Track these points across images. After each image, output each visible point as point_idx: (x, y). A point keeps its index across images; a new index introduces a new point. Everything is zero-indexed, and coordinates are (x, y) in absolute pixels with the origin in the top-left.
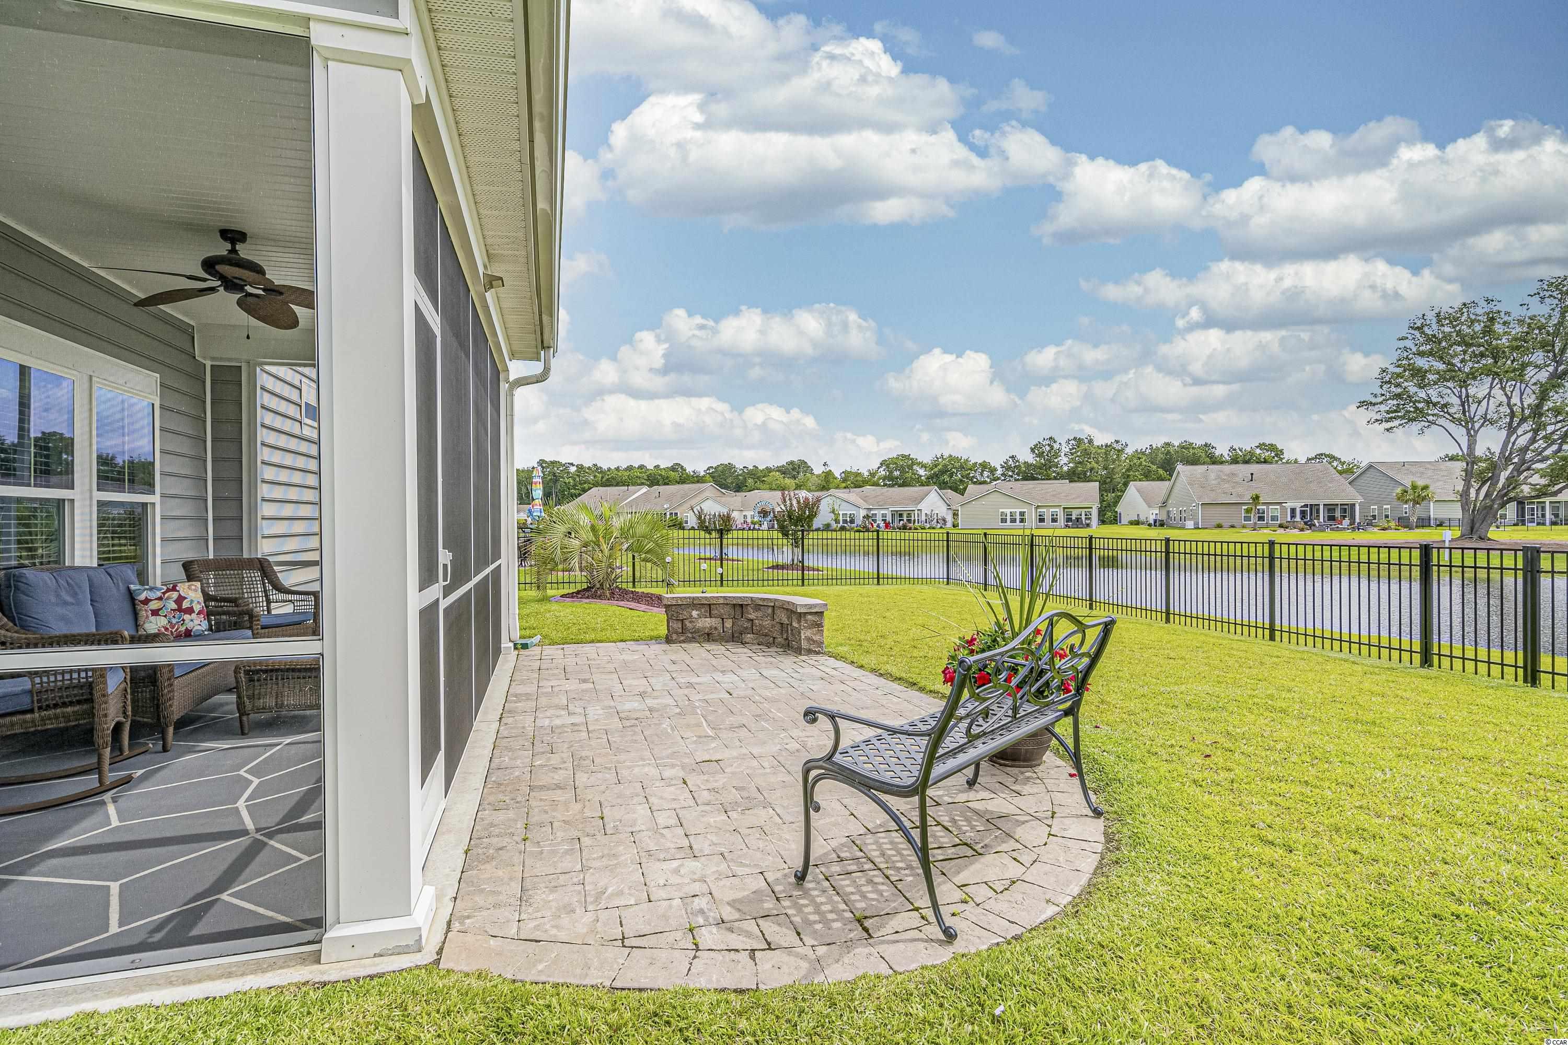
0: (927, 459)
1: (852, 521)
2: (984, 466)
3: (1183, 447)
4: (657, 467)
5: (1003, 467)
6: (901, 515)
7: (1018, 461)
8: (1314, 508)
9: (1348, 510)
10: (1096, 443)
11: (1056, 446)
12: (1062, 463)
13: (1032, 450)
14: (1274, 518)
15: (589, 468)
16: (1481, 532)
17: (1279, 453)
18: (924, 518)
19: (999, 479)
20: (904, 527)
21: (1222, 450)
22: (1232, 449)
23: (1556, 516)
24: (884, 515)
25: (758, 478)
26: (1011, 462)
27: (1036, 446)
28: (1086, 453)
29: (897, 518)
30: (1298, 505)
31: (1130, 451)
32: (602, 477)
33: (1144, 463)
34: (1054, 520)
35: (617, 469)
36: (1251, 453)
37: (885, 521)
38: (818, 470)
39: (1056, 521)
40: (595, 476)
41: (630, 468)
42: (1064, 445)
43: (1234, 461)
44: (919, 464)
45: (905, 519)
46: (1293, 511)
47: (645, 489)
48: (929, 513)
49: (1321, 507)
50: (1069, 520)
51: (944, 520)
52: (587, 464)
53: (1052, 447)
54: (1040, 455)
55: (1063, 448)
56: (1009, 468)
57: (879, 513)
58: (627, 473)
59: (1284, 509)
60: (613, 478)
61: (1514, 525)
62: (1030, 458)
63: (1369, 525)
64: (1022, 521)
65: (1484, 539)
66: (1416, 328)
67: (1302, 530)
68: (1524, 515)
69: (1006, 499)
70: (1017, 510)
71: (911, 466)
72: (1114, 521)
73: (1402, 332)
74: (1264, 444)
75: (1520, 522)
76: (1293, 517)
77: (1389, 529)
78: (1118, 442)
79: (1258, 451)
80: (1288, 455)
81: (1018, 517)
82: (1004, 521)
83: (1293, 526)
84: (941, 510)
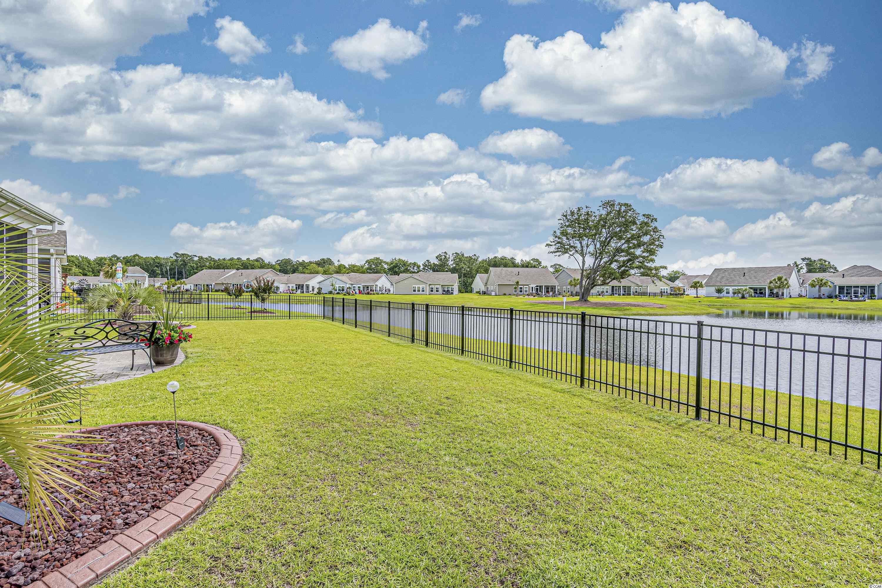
0: (388, 260)
1: (343, 290)
2: (415, 264)
3: (502, 259)
4: (248, 259)
5: (423, 265)
6: (368, 287)
7: (430, 263)
8: (541, 287)
9: (553, 288)
10: (465, 255)
11: (448, 256)
12: (449, 264)
13: (437, 257)
14: (526, 291)
15: (206, 258)
16: (585, 298)
17: (540, 263)
18: (378, 289)
19: (421, 271)
20: (368, 293)
21: (518, 261)
22: (522, 260)
23: (625, 292)
24: (359, 287)
25: (305, 267)
26: (427, 263)
28: (460, 260)
29: (366, 289)
30: (534, 286)
31: (480, 260)
32: (214, 264)
33: (485, 265)
34: (437, 291)
35: (224, 259)
36: (529, 263)
37: (359, 290)
38: (336, 264)
40: (210, 263)
41: (232, 259)
42: (451, 255)
43: (523, 266)
44: (385, 262)
45: (370, 289)
46: (532, 288)
47: (234, 271)
48: (381, 286)
49: (544, 287)
50: (444, 291)
51: (389, 290)
52: (205, 256)
53: (445, 257)
54: (441, 260)
55: (451, 258)
56: (426, 266)
57: (357, 286)
58: (230, 262)
59: (529, 287)
60: (220, 264)
61: (611, 295)
62: (437, 262)
63: (559, 294)
64: (423, 291)
65: (586, 301)
66: (564, 216)
67: (534, 296)
68: (614, 291)
69: (416, 281)
70: (421, 286)
71: (380, 264)
72: (471, 291)
73: (560, 217)
74: (534, 259)
75: (613, 294)
76: (532, 291)
77: (566, 296)
78: (475, 255)
79: (532, 262)
80: (543, 264)
81: (421, 289)
82: (414, 291)
83: (532, 294)
84: (388, 285)
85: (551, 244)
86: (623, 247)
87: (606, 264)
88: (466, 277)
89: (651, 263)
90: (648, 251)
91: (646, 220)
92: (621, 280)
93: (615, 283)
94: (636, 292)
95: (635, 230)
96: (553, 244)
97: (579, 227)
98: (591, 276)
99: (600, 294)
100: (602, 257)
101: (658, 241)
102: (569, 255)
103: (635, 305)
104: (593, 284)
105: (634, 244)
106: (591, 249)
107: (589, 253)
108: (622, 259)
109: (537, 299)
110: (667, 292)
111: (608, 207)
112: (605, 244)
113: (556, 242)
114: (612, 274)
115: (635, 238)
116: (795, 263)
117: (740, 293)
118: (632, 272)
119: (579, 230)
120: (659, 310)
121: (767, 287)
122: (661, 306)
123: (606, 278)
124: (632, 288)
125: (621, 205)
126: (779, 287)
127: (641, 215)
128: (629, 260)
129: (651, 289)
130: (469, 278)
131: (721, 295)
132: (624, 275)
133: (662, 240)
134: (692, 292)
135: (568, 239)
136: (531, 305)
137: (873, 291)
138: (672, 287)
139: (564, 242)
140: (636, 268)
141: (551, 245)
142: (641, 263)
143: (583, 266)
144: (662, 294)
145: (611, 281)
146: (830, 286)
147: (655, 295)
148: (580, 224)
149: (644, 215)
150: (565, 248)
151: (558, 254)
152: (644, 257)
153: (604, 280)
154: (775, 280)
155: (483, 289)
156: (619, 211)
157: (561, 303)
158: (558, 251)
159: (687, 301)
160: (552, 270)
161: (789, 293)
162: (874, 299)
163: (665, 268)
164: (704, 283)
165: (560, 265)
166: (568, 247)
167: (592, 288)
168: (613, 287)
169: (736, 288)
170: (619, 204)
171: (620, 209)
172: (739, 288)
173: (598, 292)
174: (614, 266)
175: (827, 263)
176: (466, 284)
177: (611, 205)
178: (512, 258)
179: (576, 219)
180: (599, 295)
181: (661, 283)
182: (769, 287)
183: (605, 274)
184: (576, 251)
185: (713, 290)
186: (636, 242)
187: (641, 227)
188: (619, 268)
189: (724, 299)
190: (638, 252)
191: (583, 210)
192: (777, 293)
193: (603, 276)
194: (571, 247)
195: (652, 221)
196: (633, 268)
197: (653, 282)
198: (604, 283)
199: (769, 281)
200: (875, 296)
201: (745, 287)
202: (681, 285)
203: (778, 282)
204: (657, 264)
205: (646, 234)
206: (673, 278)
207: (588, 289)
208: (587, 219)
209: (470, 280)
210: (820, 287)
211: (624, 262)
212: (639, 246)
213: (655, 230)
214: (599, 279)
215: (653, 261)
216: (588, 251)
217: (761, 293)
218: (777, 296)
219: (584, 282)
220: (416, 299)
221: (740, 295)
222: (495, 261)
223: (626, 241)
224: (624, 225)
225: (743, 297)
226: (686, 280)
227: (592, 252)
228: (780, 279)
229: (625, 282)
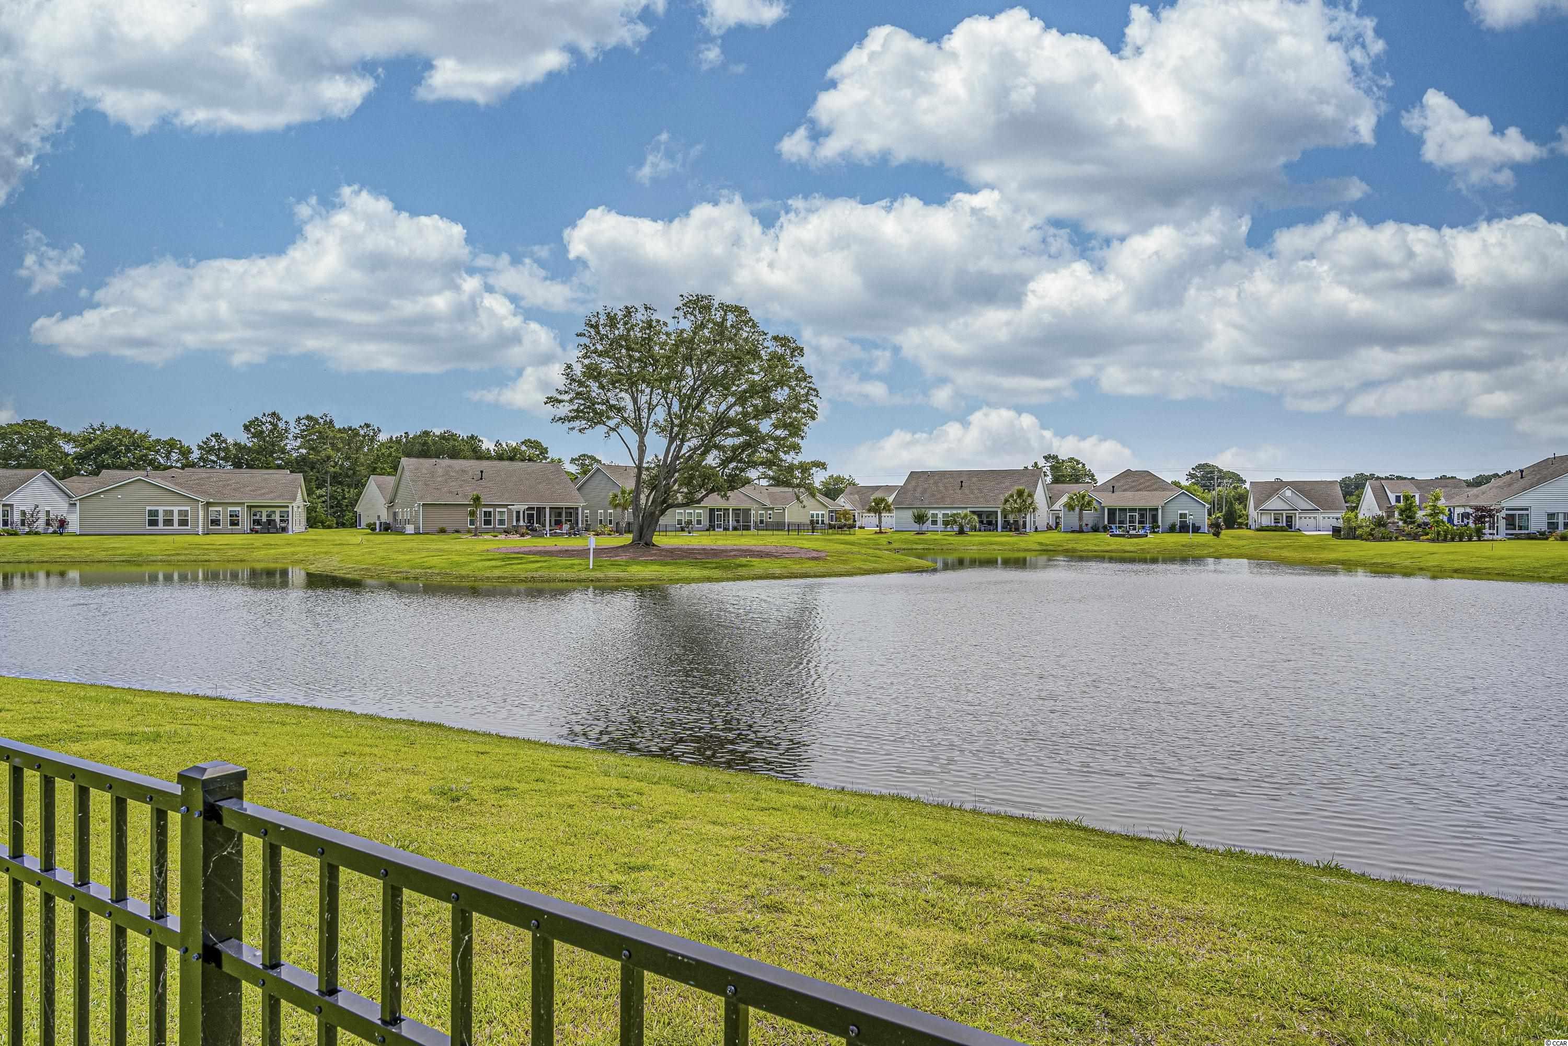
2: (171, 445)
5: (200, 448)
7: (225, 441)
8: (540, 510)
9: (572, 513)
10: (338, 425)
11: (281, 425)
12: (288, 447)
13: (247, 428)
14: (501, 522)
16: (647, 538)
17: (544, 451)
18: (17, 517)
19: (195, 464)
21: (488, 445)
22: (498, 443)
23: (738, 521)
26: (213, 442)
27: (251, 423)
28: (322, 437)
30: (522, 507)
31: (383, 437)
33: (394, 454)
34: (234, 523)
36: (515, 450)
39: (237, 524)
42: (292, 424)
43: (500, 457)
44: (65, 435)
46: (518, 513)
48: (28, 511)
49: (548, 511)
50: (257, 522)
53: (275, 426)
54: (259, 435)
55: (293, 429)
56: (211, 450)
59: (510, 511)
61: (707, 530)
62: (244, 439)
63: (587, 530)
64: (183, 523)
65: (649, 544)
66: (592, 326)
67: (522, 535)
68: (714, 521)
69: (158, 492)
70: (176, 509)
71: (50, 439)
72: (354, 523)
73: (581, 328)
74: (529, 441)
75: (711, 527)
76: (518, 520)
77: (603, 533)
78: (368, 426)
79: (524, 448)
80: (552, 454)
81: (176, 518)
82: (153, 523)
83: (516, 530)
84: (58, 506)
85: (560, 397)
86: (732, 413)
87: (694, 453)
88: (340, 483)
89: (792, 453)
90: (785, 426)
91: (780, 350)
92: (729, 493)
93: (714, 501)
94: (762, 522)
95: (757, 374)
96: (566, 397)
97: (630, 357)
98: (660, 482)
99: (686, 527)
100: (684, 435)
101: (807, 401)
102: (605, 429)
103: (761, 554)
104: (665, 504)
105: (755, 406)
106: (660, 415)
107: (655, 425)
108: (729, 442)
109: (529, 542)
110: (823, 521)
111: (697, 313)
112: (691, 403)
113: (572, 395)
114: (709, 479)
115: (757, 393)
116: (1036, 463)
117: (956, 522)
118: (753, 474)
119: (629, 366)
120: (812, 563)
121: (999, 511)
122: (814, 554)
123: (694, 487)
124: (753, 512)
125: (726, 308)
126: (1020, 510)
127: (769, 337)
128: (746, 445)
129: (793, 514)
130: (349, 486)
131: (924, 528)
132: (735, 482)
133: (816, 401)
134: (869, 520)
135: (602, 387)
136: (503, 559)
137: (1155, 519)
138: (832, 512)
139: (594, 394)
140: (762, 464)
141: (560, 401)
142: (771, 452)
143: (641, 459)
144: (813, 525)
145: (706, 495)
146: (1096, 510)
147: (799, 528)
148: (632, 350)
149: (775, 338)
150: (595, 411)
151: (577, 424)
152: (776, 439)
153: (690, 493)
154: (1012, 496)
155: (385, 517)
156: (721, 325)
157: (583, 553)
158: (576, 418)
159: (863, 542)
160: (573, 469)
161: (1034, 522)
162: (1158, 532)
163: (822, 465)
164: (890, 500)
165: (593, 458)
166: (604, 407)
167: (662, 512)
168: (712, 511)
169: (949, 512)
170: (722, 305)
171: (724, 319)
172: (955, 512)
173: (680, 522)
174: (712, 459)
175: (1080, 466)
176: (339, 504)
177: (704, 307)
178: (472, 437)
179: (621, 337)
180: (683, 530)
181: (813, 500)
182: (1004, 510)
183: (692, 477)
184: (625, 420)
185: (908, 515)
186: (758, 402)
187: (770, 366)
188: (724, 463)
189: (929, 536)
190: (765, 426)
191: (639, 316)
192: (1016, 522)
193: (688, 482)
194: (612, 407)
195: (792, 356)
196: (753, 464)
197: (798, 498)
198: (690, 502)
199: (1002, 498)
200: (1158, 527)
201: (965, 511)
202: (848, 507)
203: (1018, 501)
204: (805, 456)
205: (781, 383)
206: (832, 491)
207: (652, 514)
208: (650, 339)
209: (352, 493)
210: (1081, 510)
211: (734, 449)
212: (766, 411)
213: (801, 375)
214: (678, 491)
215: (796, 448)
216: (652, 420)
217: (990, 523)
218: (1017, 529)
219: (643, 497)
220: (150, 548)
221: (956, 528)
222: (425, 443)
223: (738, 399)
224: (735, 358)
225: (961, 532)
226: (856, 496)
227: (662, 423)
228: (1020, 493)
229: (736, 499)
